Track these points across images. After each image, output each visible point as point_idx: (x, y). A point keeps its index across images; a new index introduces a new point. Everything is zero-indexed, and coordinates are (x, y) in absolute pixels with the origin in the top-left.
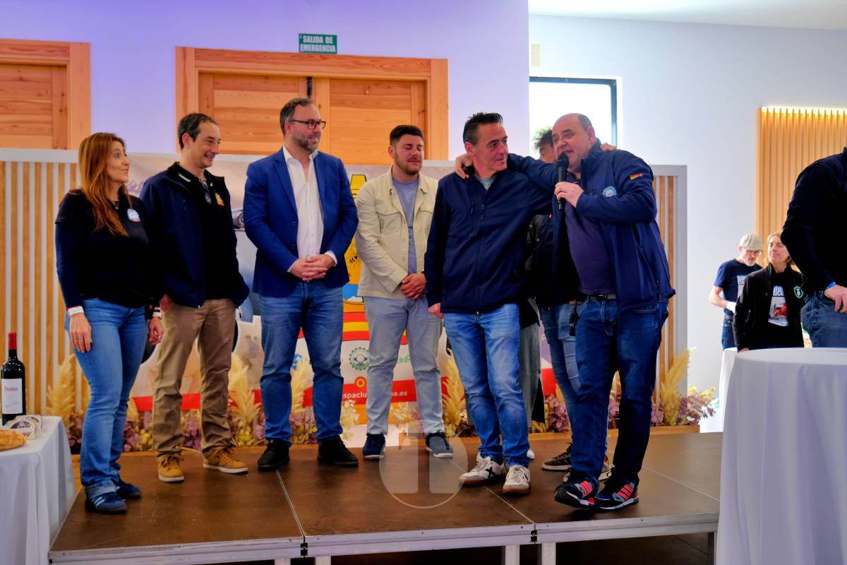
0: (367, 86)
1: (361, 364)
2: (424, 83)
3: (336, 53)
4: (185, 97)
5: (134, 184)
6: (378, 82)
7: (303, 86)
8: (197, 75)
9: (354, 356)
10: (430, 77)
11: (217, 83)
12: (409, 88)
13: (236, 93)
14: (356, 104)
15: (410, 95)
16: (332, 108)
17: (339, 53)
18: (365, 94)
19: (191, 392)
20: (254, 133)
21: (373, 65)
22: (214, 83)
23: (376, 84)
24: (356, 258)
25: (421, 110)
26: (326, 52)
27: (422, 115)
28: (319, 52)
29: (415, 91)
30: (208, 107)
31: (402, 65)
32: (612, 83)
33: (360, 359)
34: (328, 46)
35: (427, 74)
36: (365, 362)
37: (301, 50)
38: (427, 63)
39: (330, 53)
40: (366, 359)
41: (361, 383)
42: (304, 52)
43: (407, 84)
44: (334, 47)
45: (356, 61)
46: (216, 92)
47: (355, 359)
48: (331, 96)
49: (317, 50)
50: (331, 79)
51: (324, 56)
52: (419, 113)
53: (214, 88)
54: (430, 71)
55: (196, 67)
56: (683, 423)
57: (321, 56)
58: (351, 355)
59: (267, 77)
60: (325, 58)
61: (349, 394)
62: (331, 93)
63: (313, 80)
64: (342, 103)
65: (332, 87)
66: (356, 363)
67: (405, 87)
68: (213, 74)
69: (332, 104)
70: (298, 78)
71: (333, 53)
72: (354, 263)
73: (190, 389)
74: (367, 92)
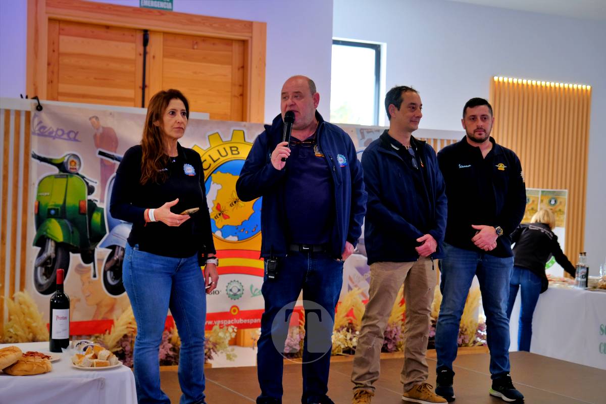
0: (195, 42)
1: (235, 295)
2: (244, 43)
3: (172, 9)
4: (36, 41)
5: (51, 130)
6: (205, 39)
7: (140, 37)
8: (47, 20)
9: (230, 287)
10: (251, 37)
11: (63, 30)
12: (231, 45)
13: (80, 40)
14: (185, 57)
15: (232, 51)
16: (166, 60)
17: (175, 9)
18: (193, 49)
19: (96, 319)
20: (95, 79)
21: (204, 23)
22: (60, 29)
23: (204, 41)
24: (235, 202)
25: (241, 65)
26: (163, 9)
27: (241, 71)
28: (157, 8)
29: (236, 48)
30: (54, 51)
31: (228, 25)
32: (377, 48)
33: (235, 290)
34: (165, 3)
35: (250, 35)
36: (239, 293)
37: (142, 5)
38: (249, 25)
39: (166, 9)
40: (239, 290)
41: (234, 311)
42: (145, 7)
43: (229, 42)
44: (170, 4)
45: (190, 19)
46: (62, 38)
47: (231, 290)
48: (164, 49)
49: (156, 6)
50: (165, 33)
51: (162, 12)
52: (239, 69)
53: (59, 34)
54: (252, 32)
55: (47, 13)
56: (477, 344)
57: (159, 12)
58: (227, 287)
59: (108, 27)
60: (162, 14)
61: (225, 321)
62: (164, 45)
63: (149, 33)
64: (173, 56)
65: (165, 40)
66: (231, 293)
67: (227, 44)
68: (60, 21)
69: (164, 56)
70: (136, 30)
71: (170, 9)
72: (234, 207)
73: (94, 316)
74: (195, 47)
